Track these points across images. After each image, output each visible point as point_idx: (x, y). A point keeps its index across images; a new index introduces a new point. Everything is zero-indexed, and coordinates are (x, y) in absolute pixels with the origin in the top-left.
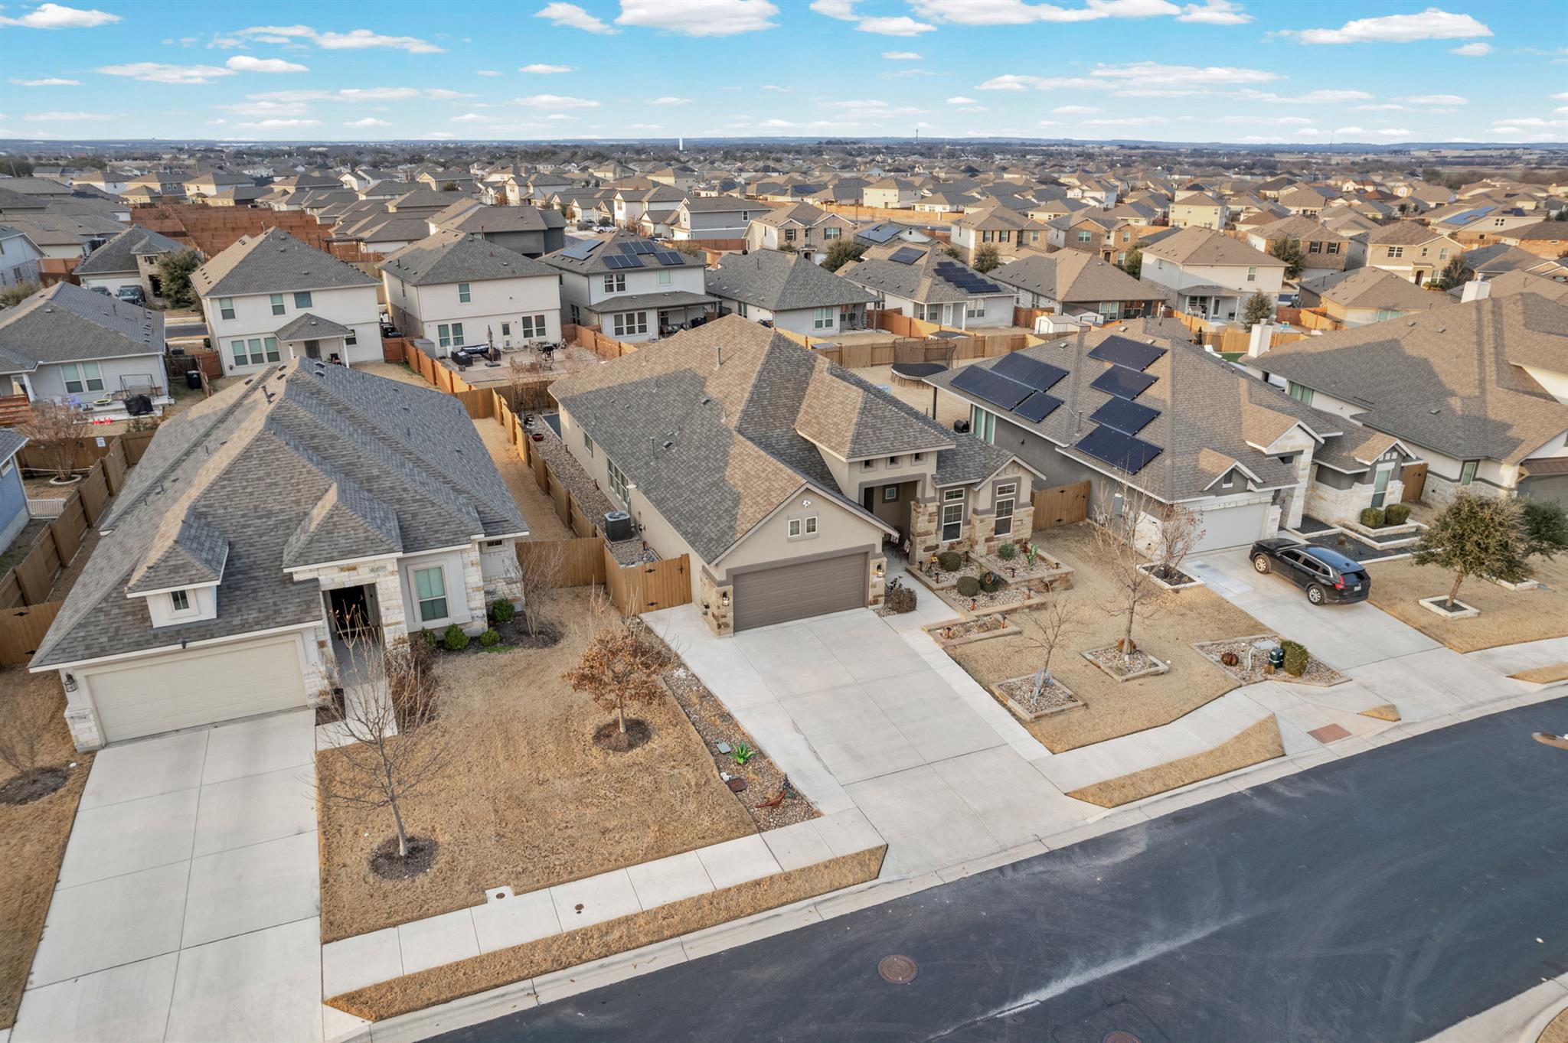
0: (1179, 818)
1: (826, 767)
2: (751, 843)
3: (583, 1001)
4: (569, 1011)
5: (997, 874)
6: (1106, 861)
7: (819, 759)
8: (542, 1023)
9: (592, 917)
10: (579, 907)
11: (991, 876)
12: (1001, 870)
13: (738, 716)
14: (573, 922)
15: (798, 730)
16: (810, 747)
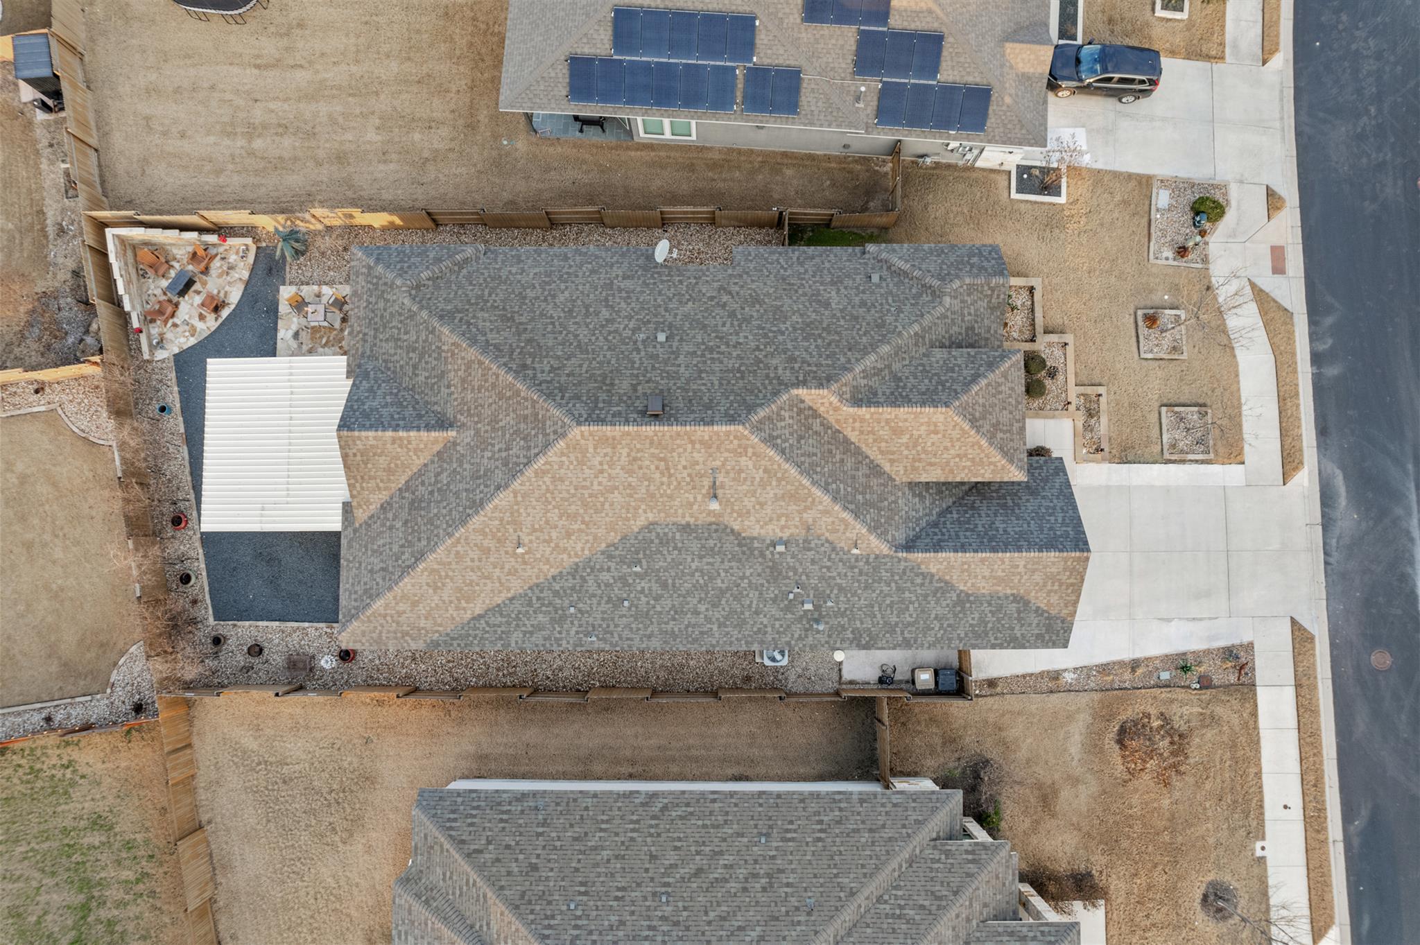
0: (1322, 431)
1: (1210, 619)
2: (1263, 695)
3: (1347, 818)
4: (1352, 828)
5: (1329, 568)
6: (1343, 501)
7: (1201, 619)
8: (1356, 842)
9: (1296, 802)
10: (1285, 807)
11: (1329, 572)
12: (1326, 563)
13: (1138, 655)
14: (1297, 812)
15: (1169, 620)
16: (1188, 619)
